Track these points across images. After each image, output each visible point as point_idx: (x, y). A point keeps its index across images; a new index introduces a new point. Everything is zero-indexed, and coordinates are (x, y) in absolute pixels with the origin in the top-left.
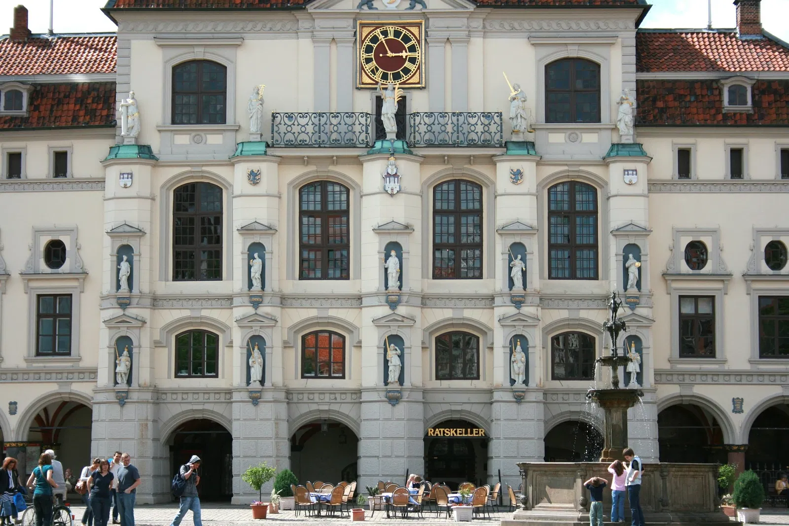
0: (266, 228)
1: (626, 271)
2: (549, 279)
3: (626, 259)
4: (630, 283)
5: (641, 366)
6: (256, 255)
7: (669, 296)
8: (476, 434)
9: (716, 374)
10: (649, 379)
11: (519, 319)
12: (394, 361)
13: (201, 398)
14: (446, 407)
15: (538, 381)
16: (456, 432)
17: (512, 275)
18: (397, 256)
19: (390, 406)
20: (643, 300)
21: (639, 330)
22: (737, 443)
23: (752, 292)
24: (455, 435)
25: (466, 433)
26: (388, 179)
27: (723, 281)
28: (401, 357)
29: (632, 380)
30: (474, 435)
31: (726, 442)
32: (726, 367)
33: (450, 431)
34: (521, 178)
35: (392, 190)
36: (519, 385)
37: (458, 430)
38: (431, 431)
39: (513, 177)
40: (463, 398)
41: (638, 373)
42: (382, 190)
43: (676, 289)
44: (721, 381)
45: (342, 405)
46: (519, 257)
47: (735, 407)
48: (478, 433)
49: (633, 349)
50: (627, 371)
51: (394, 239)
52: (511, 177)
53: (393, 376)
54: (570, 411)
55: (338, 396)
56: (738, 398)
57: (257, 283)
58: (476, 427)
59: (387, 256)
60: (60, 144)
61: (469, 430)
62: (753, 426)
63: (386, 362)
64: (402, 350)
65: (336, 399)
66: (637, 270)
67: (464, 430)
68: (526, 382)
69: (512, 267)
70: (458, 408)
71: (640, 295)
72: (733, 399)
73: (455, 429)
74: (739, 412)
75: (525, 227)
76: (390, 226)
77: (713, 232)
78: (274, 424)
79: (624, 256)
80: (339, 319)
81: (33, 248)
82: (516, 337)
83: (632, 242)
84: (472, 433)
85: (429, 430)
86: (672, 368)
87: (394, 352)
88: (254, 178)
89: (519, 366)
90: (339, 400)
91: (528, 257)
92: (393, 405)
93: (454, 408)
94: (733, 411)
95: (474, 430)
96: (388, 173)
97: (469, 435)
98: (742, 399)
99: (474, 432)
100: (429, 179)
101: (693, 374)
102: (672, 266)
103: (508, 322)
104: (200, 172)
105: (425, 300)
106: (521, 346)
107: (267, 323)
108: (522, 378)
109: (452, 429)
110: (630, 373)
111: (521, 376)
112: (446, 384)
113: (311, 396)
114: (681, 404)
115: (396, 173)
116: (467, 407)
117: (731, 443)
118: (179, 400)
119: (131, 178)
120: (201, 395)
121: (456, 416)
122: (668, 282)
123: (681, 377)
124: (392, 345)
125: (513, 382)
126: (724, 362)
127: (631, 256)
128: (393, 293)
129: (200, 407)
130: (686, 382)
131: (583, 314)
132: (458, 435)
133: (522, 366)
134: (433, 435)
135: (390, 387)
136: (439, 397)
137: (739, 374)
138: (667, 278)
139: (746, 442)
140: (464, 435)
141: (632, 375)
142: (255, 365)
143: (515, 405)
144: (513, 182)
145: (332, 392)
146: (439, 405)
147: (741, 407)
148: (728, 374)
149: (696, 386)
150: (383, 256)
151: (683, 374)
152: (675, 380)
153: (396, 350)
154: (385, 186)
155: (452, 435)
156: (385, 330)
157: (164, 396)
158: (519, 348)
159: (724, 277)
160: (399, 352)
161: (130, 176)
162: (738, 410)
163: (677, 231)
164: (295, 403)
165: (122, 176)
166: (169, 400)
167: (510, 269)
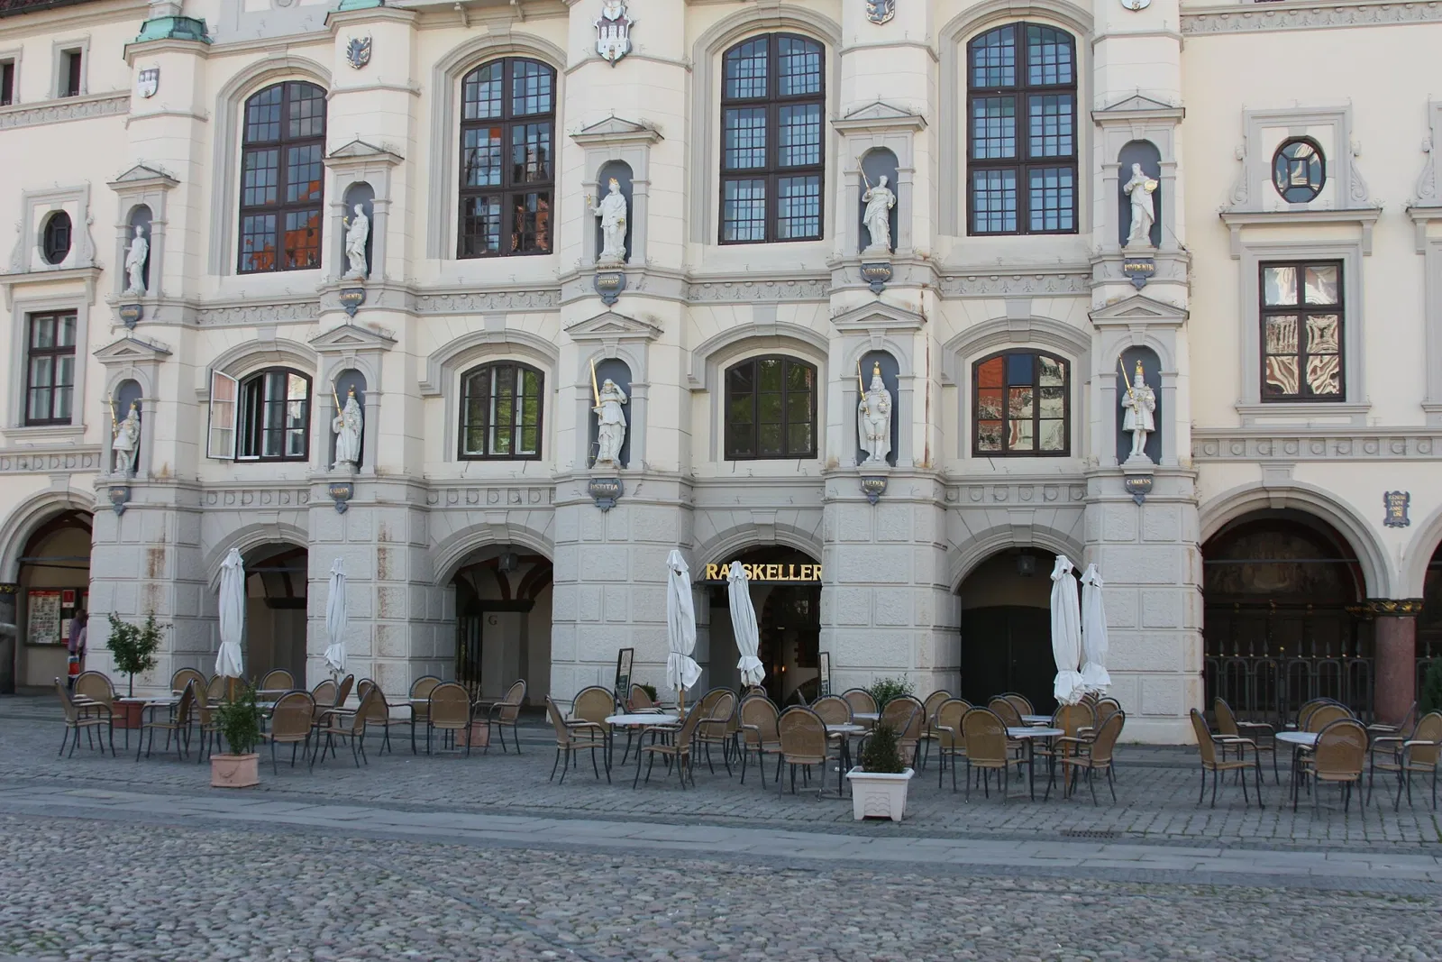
0: (376, 151)
1: (1125, 201)
2: (968, 235)
3: (1125, 175)
4: (1134, 227)
5: (1157, 415)
6: (358, 209)
7: (1235, 263)
8: (807, 575)
9: (1346, 438)
10: (1178, 446)
11: (877, 314)
12: (610, 413)
13: (275, 500)
14: (743, 518)
15: (919, 455)
16: (764, 571)
17: (865, 221)
18: (622, 191)
19: (598, 511)
20: (1164, 267)
21: (1154, 332)
22: (1393, 596)
23: (1429, 248)
24: (762, 577)
25: (786, 573)
26: (604, 29)
27: (1359, 223)
28: (626, 407)
29: (1133, 453)
30: (803, 578)
31: (1371, 595)
32: (1369, 422)
33: (752, 570)
34: (890, 10)
35: (612, 51)
36: (876, 463)
37: (769, 566)
38: (712, 569)
39: (873, 8)
40: (777, 497)
41: (1149, 434)
42: (593, 54)
43: (1250, 247)
44: (1358, 454)
45: (534, 513)
46: (884, 179)
47: (1389, 513)
48: (812, 575)
49: (1139, 378)
50: (1125, 429)
51: (615, 154)
52: (869, 10)
53: (610, 447)
54: (1010, 525)
55: (524, 495)
56: (1397, 493)
57: (358, 265)
58: (811, 561)
59: (603, 192)
60: (70, 36)
61: (792, 567)
62: (1434, 558)
63: (594, 418)
64: (628, 392)
65: (519, 500)
66: (1150, 197)
67: (781, 566)
68: (891, 457)
69: (866, 204)
70: (769, 519)
71: (1155, 254)
72: (1387, 495)
73: (762, 566)
74: (1401, 525)
75: (894, 113)
76: (606, 128)
77: (1338, 116)
78: (376, 552)
79: (1120, 170)
80: (528, 336)
81: (23, 229)
82: (873, 355)
83: (1138, 136)
84: (797, 573)
85: (709, 566)
86: (1243, 425)
87: (612, 396)
88: (360, 54)
89: (877, 422)
90: (525, 504)
91: (902, 178)
92: (606, 511)
93: (759, 519)
94: (1386, 523)
95: (803, 567)
96: (604, 18)
97: (792, 578)
98: (1407, 495)
99: (803, 572)
100: (709, 33)
101: (1293, 438)
102: (1241, 194)
103: (852, 323)
104: (283, 59)
105: (692, 288)
106: (882, 375)
107: (369, 342)
108: (883, 447)
109: (755, 566)
110: (1131, 433)
111: (880, 443)
112: (745, 468)
113: (473, 497)
114: (1268, 509)
115: (621, 17)
116: (787, 518)
117: (1381, 596)
118: (238, 505)
119: (157, 78)
120: (275, 495)
121: (767, 538)
122: (1233, 230)
123: (1264, 447)
124: (608, 381)
125: (862, 455)
126: (1367, 408)
127: (1136, 168)
128: (607, 268)
129: (272, 519)
130: (1277, 456)
131: (1040, 308)
132: (769, 578)
133: (883, 423)
134: (715, 577)
135: (599, 469)
136: (727, 497)
137: (1399, 437)
138: (1228, 222)
139: (1419, 593)
140: (781, 578)
141: (1136, 437)
142: (343, 430)
143: (866, 510)
144: (874, 21)
145: (512, 487)
146: (728, 513)
147: (1405, 513)
148: (1374, 437)
149: (1298, 464)
150: (593, 192)
151: (1267, 438)
152: (1251, 454)
153: (616, 392)
154: (597, 43)
155: (755, 578)
156: (592, 348)
157: (212, 498)
158: (877, 381)
159: (1360, 217)
160: (622, 395)
161: (154, 75)
162: (1396, 521)
163: (1254, 118)
164: (443, 510)
165: (142, 77)
166: (219, 506)
167: (863, 206)
